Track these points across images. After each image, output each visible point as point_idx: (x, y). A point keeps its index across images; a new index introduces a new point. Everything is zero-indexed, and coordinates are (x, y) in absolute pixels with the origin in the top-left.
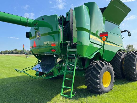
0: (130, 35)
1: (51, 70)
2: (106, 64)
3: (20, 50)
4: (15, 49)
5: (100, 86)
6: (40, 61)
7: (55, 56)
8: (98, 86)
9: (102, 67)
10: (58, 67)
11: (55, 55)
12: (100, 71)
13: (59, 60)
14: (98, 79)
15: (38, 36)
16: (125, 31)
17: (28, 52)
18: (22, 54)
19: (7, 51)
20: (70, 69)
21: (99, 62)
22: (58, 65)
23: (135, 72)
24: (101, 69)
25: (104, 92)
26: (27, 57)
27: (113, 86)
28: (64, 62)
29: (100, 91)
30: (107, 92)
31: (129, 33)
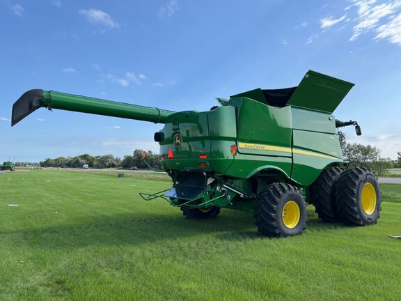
0: (359, 133)
1: (199, 197)
2: (289, 188)
3: (98, 157)
4: (83, 154)
5: (277, 224)
6: (177, 183)
7: (205, 174)
8: (274, 223)
9: (281, 193)
10: (209, 192)
11: (206, 172)
12: (277, 199)
13: (210, 181)
14: (274, 211)
15: (178, 141)
16: (350, 123)
17: (119, 163)
18: (101, 168)
19: (62, 158)
20: (229, 196)
21: (280, 184)
22: (209, 188)
23: (355, 209)
24: (279, 196)
25: (286, 235)
26: (120, 176)
27: (304, 229)
28: (219, 183)
29: (277, 231)
30: (291, 235)
31: (358, 128)
